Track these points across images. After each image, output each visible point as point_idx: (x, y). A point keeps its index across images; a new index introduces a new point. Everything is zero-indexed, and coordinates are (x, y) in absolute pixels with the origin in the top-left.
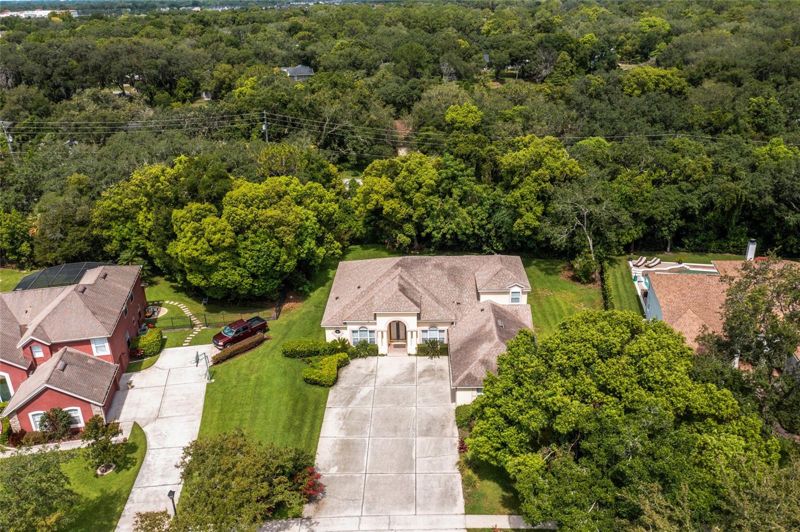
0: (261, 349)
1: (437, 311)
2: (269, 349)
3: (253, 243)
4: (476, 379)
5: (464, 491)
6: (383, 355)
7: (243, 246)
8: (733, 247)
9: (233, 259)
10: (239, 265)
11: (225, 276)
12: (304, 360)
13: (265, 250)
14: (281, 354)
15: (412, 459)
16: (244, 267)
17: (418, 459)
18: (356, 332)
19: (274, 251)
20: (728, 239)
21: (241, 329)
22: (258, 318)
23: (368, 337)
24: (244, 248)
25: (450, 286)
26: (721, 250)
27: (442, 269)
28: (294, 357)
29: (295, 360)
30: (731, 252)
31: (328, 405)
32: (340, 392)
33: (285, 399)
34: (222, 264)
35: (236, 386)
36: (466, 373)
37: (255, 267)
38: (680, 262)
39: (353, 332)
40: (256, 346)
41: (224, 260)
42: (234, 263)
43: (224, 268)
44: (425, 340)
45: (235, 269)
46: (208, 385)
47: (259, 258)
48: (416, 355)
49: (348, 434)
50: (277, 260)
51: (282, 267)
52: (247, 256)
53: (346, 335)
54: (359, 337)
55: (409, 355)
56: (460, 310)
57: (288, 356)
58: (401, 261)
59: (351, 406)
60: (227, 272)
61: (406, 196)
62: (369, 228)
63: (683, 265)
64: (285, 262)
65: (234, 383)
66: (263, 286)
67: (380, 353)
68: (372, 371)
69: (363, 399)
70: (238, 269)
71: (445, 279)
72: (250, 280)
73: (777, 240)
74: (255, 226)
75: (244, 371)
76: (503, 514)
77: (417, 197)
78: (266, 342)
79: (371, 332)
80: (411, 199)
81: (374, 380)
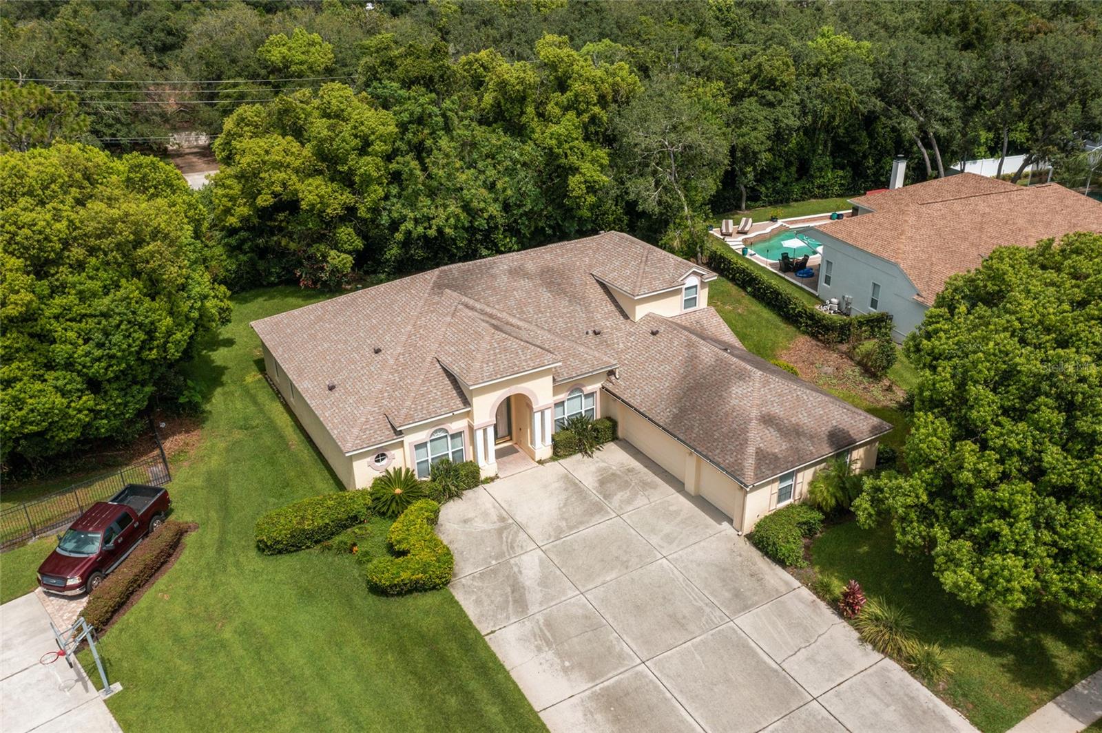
0: (185, 559)
1: (575, 356)
2: (211, 553)
3: (82, 296)
4: (776, 458)
5: (937, 693)
6: (492, 479)
7: (57, 311)
8: (819, 187)
9: (32, 350)
10: (50, 366)
12: (329, 548)
13: (121, 309)
14: (253, 553)
15: (776, 671)
17: (784, 665)
18: (424, 445)
19: (142, 310)
20: (812, 176)
21: (115, 526)
22: (133, 490)
23: (448, 449)
24: (57, 317)
25: (563, 304)
26: (806, 195)
27: (527, 275)
28: (299, 549)
29: (302, 554)
30: (815, 197)
31: (484, 629)
32: (480, 589)
33: (368, 655)
35: (199, 676)
36: (751, 450)
37: (99, 359)
38: (773, 219)
39: (418, 447)
40: (170, 555)
42: (36, 363)
44: (559, 423)
46: (114, 705)
47: (106, 334)
48: (555, 458)
49: (593, 677)
50: (151, 333)
51: (164, 348)
52: (71, 335)
53: (402, 459)
54: (429, 455)
55: (540, 462)
56: (608, 345)
57: (280, 552)
58: (439, 277)
59: (533, 609)
60: (22, 391)
61: (339, 168)
62: (241, 257)
63: (780, 222)
64: (169, 333)
65: (186, 668)
66: (117, 405)
67: (483, 476)
68: (502, 519)
69: (544, 582)
70: (50, 375)
71: (546, 296)
72: (88, 400)
73: (868, 168)
74: (77, 252)
75: (187, 629)
76: (1042, 703)
77: (368, 165)
78: (190, 539)
79: (453, 436)
80: (351, 172)
81: (522, 536)
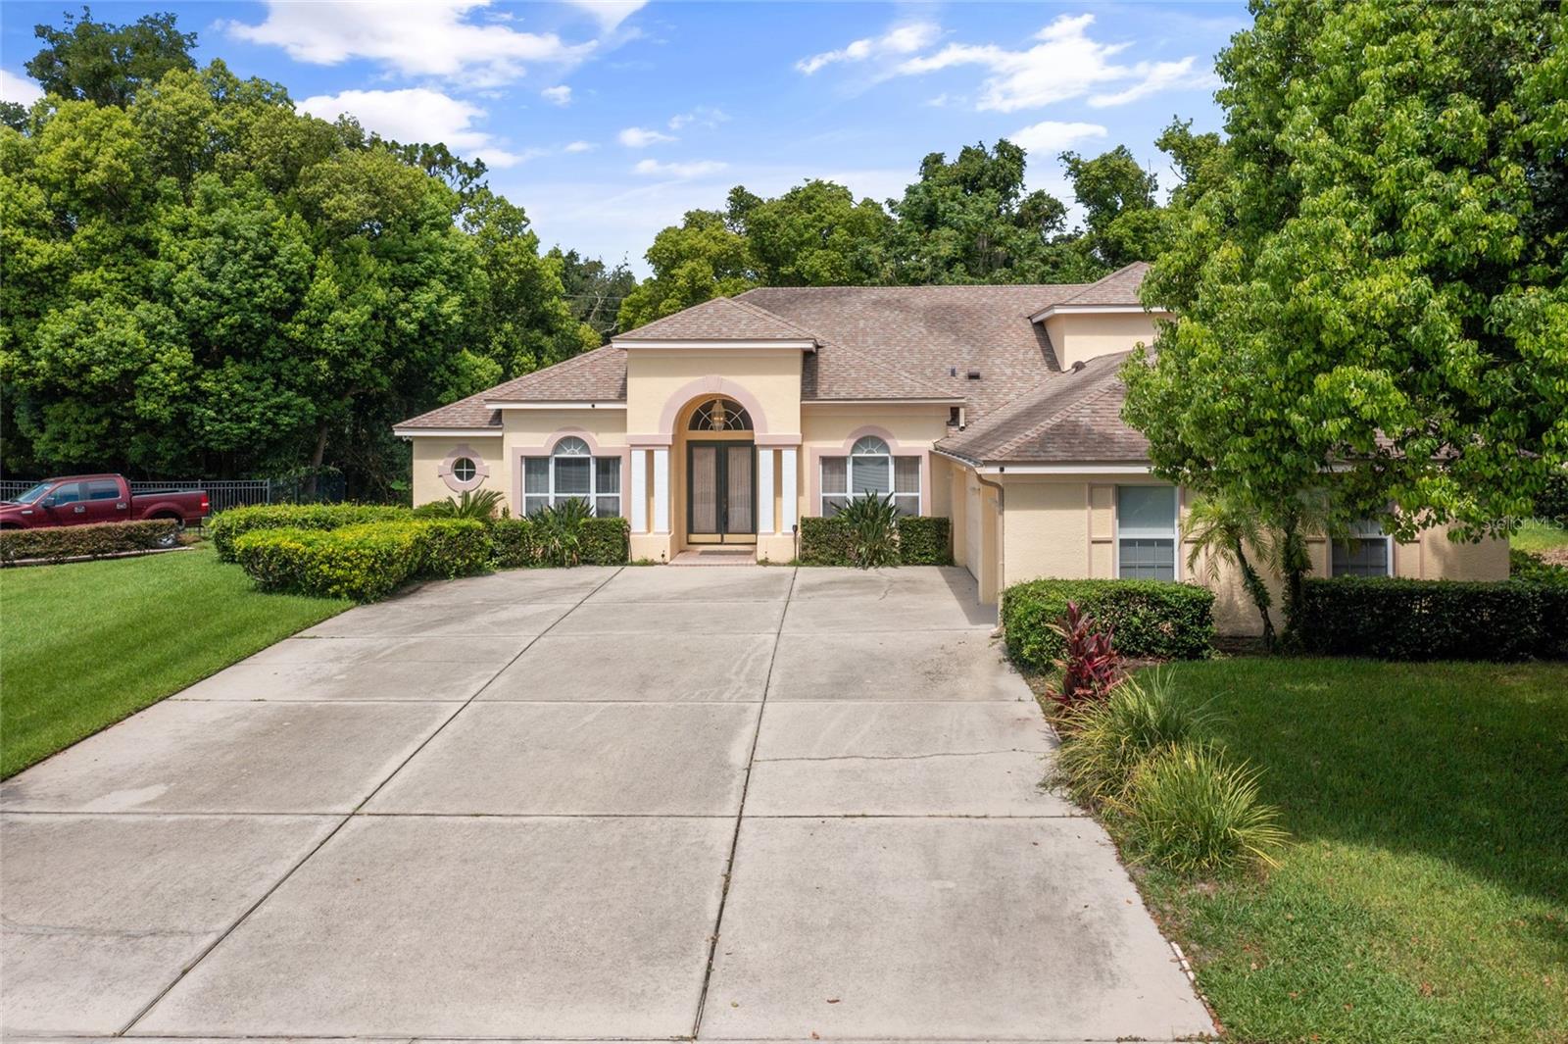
1: (886, 379)
4: (1106, 440)
11: (88, 326)
15: (724, 765)
16: (167, 296)
18: (541, 465)
27: (903, 308)
31: (308, 633)
32: (398, 613)
34: (83, 279)
36: (1050, 421)
39: (530, 465)
41: (93, 259)
43: (88, 295)
45: (131, 306)
48: (793, 563)
49: (346, 695)
53: (497, 478)
54: (551, 488)
55: (764, 562)
56: (984, 394)
67: (636, 554)
71: (915, 330)
79: (602, 466)
